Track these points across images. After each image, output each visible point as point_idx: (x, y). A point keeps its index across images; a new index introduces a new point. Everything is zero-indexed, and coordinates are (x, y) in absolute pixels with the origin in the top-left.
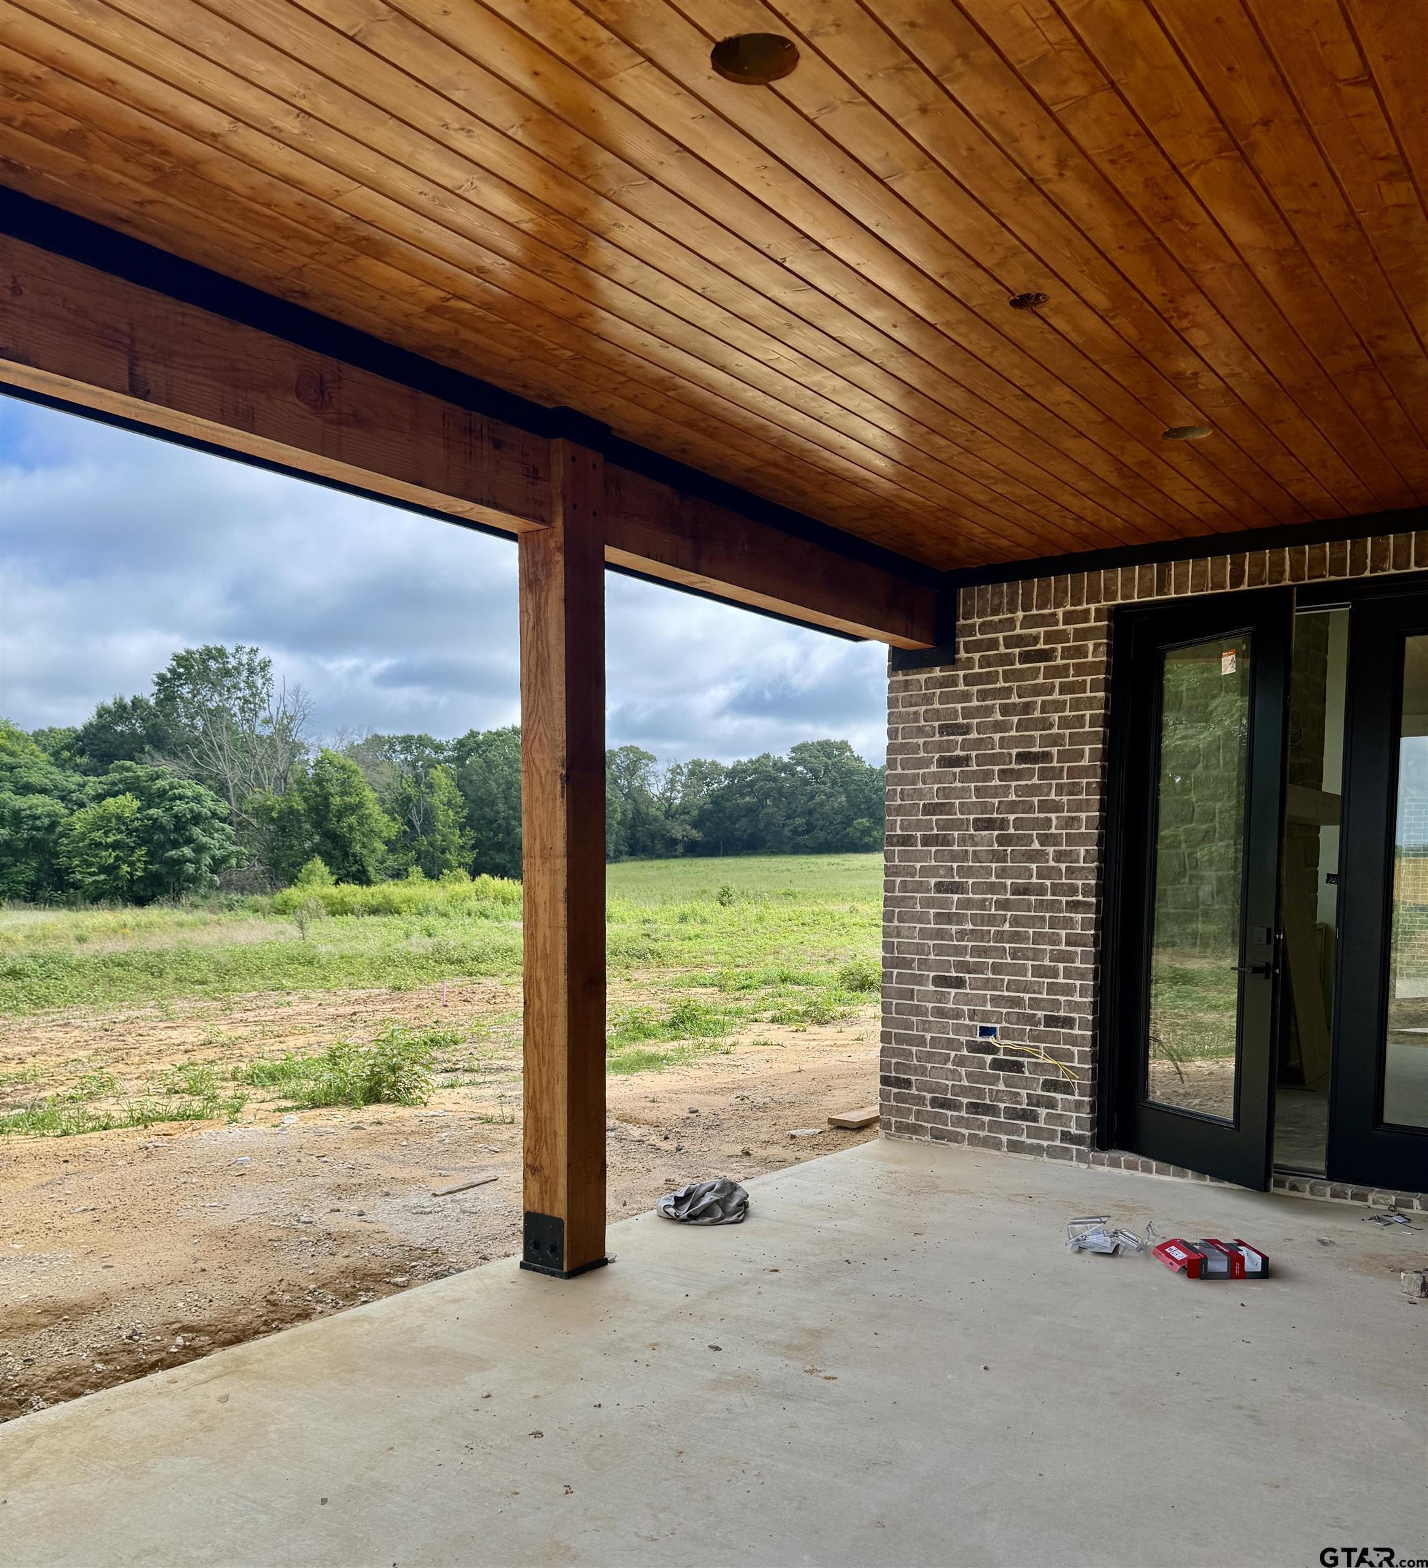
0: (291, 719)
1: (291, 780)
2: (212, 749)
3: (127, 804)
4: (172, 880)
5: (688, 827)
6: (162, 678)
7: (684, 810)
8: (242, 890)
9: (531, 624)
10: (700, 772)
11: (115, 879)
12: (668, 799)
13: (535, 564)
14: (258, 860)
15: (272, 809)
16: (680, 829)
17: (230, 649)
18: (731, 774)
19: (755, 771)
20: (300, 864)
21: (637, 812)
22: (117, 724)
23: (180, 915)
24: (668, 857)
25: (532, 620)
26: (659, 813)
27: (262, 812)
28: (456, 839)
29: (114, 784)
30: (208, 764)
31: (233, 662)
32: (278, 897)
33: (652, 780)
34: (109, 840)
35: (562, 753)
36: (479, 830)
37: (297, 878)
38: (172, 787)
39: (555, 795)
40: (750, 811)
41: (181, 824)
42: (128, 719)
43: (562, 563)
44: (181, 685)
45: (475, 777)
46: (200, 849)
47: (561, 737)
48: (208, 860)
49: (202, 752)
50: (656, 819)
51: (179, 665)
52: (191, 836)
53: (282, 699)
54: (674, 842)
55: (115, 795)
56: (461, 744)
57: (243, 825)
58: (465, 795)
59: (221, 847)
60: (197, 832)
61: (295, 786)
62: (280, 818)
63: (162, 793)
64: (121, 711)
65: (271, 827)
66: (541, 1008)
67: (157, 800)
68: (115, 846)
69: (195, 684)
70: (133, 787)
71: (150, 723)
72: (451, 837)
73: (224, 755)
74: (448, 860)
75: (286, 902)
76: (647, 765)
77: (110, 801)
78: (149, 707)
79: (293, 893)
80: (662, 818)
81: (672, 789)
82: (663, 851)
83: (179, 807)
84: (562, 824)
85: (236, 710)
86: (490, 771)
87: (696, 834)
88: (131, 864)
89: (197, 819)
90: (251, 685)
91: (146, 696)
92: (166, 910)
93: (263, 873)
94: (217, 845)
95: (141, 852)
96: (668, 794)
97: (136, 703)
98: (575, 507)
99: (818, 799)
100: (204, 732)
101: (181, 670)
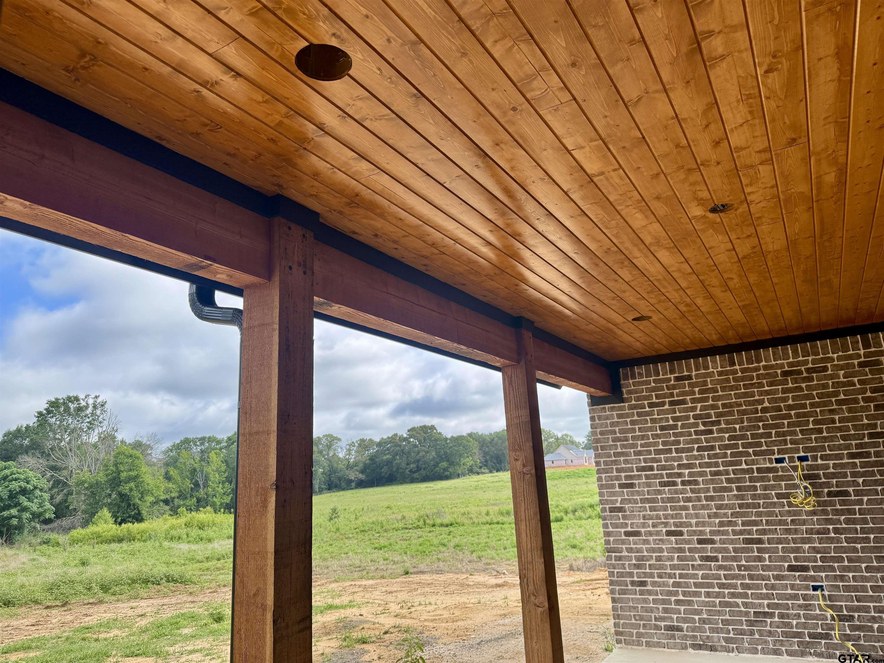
5: (357, 473)
6: (40, 413)
7: (356, 464)
10: (364, 444)
12: (347, 460)
15: (85, 482)
16: (353, 474)
17: (82, 396)
18: (379, 444)
19: (390, 442)
21: (331, 466)
24: (347, 490)
26: (343, 467)
27: (80, 484)
28: (220, 490)
30: (60, 459)
31: (83, 403)
33: (340, 450)
37: (90, 522)
40: (389, 463)
41: (12, 495)
44: (52, 417)
46: (23, 509)
48: (28, 515)
50: (341, 470)
51: (51, 406)
52: (19, 502)
54: (350, 481)
58: (226, 465)
59: (40, 507)
60: (22, 499)
61: (102, 468)
64: (19, 433)
65: (86, 493)
71: (30, 438)
72: (217, 489)
76: (337, 443)
78: (33, 430)
80: (344, 469)
81: (349, 454)
82: (345, 486)
83: (14, 485)
85: (86, 429)
87: (362, 476)
89: (24, 491)
90: (94, 415)
91: (31, 424)
96: (348, 457)
97: (27, 428)
99: (421, 454)
101: (52, 409)
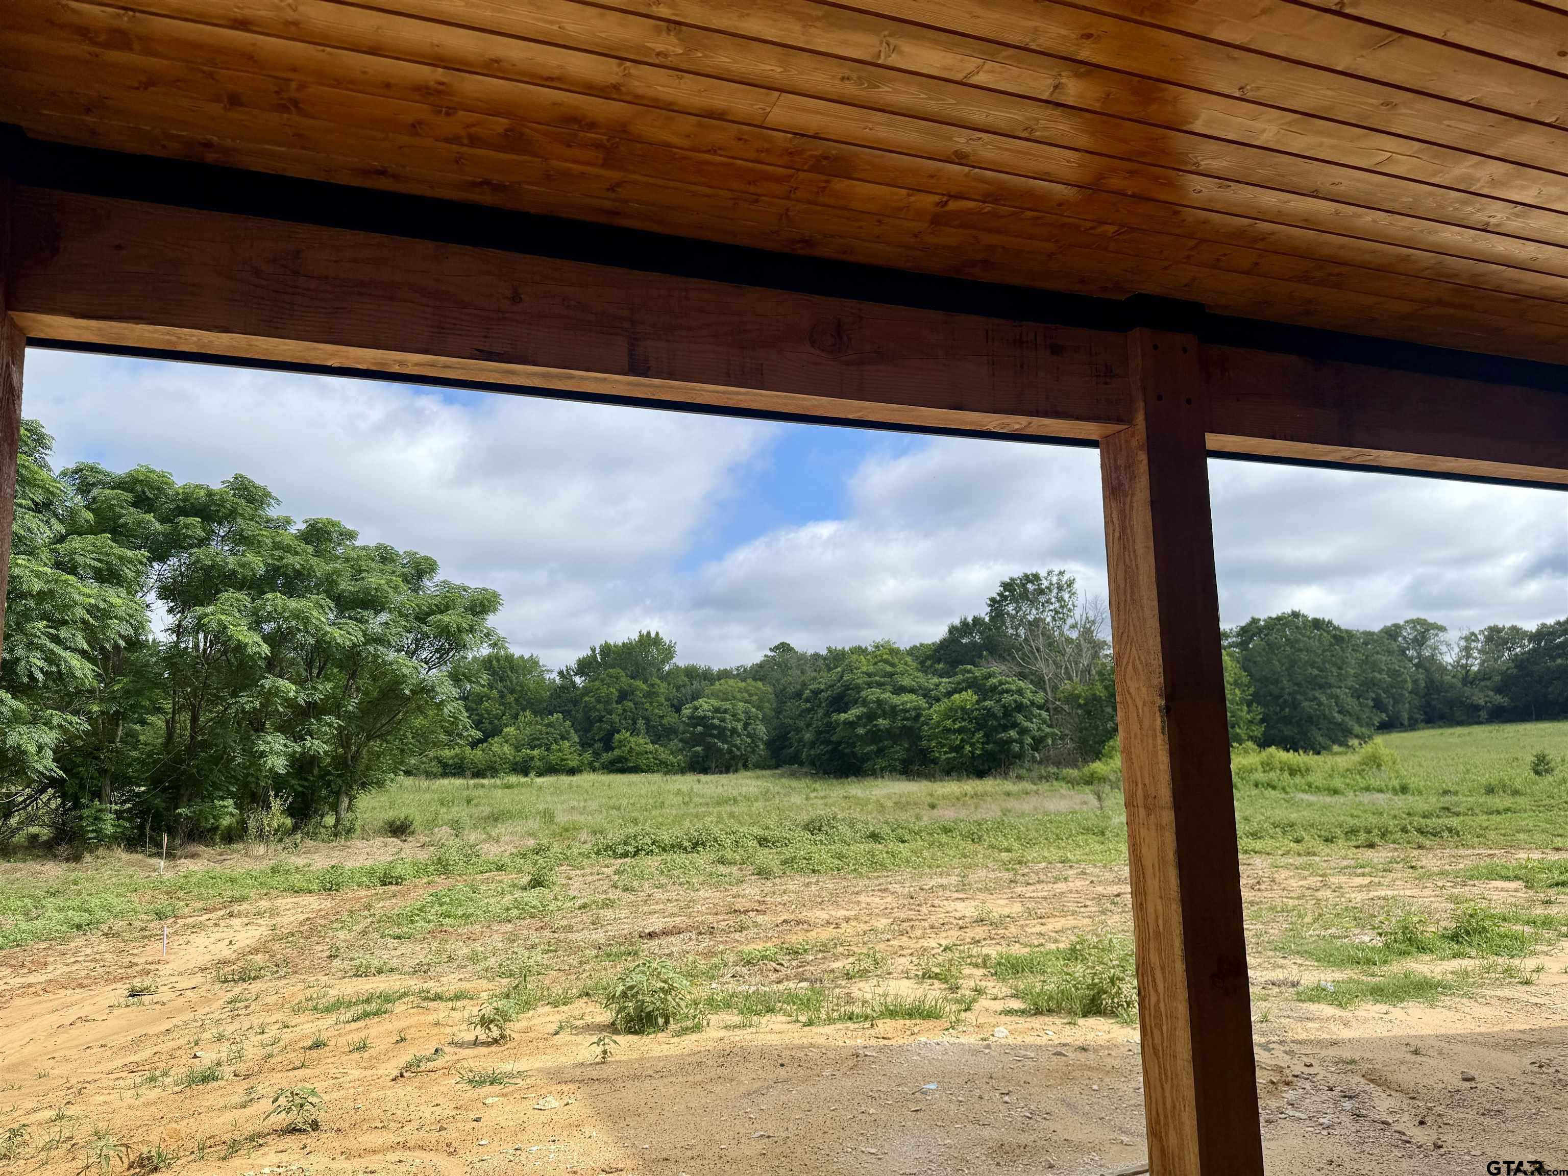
0: (1093, 622)
1: (1094, 672)
2: (1032, 652)
3: (968, 697)
4: (1003, 756)
5: (1491, 693)
6: (993, 600)
7: (1484, 676)
8: (1058, 764)
9: (1117, 535)
10: (1498, 638)
11: (961, 757)
12: (1464, 667)
13: (1117, 468)
14: (1071, 739)
15: (1079, 696)
16: (1481, 695)
17: (1043, 573)
18: (1536, 637)
20: (1104, 742)
21: (1430, 681)
22: (962, 637)
23: (1009, 786)
24: (1470, 724)
25: (1117, 529)
26: (1454, 680)
27: (1072, 699)
28: (1244, 713)
29: (959, 683)
30: (1028, 663)
31: (1045, 583)
32: (1086, 770)
33: (1444, 648)
34: (956, 726)
35: (1158, 679)
36: (1265, 706)
37: (1101, 753)
38: (1001, 683)
39: (1155, 731)
40: (1564, 673)
41: (1008, 712)
42: (971, 634)
43: (1145, 462)
44: (1007, 605)
45: (1259, 659)
46: (1023, 731)
47: (1157, 661)
48: (1029, 740)
49: (1024, 654)
50: (1452, 686)
51: (1005, 590)
52: (1015, 722)
53: (1084, 608)
54: (1475, 708)
55: (960, 691)
56: (1244, 631)
57: (1057, 710)
58: (1250, 674)
59: (1039, 729)
60: (1020, 718)
61: (1097, 678)
62: (1086, 704)
63: (994, 689)
64: (965, 628)
65: (1080, 712)
66: (1158, 1001)
67: (990, 694)
68: (960, 731)
69: (1017, 602)
70: (973, 684)
71: (985, 635)
72: (1239, 713)
73: (1040, 656)
74: (1238, 734)
75: (1092, 775)
76: (1437, 635)
77: (956, 696)
78: (985, 623)
79: (1097, 766)
80: (1460, 685)
81: (1468, 656)
82: (1464, 717)
83: (1007, 699)
84: (1166, 768)
85: (1049, 619)
86: (1273, 652)
87: (1500, 700)
88: (972, 745)
89: (1020, 707)
90: (1060, 599)
91: (983, 615)
92: (998, 781)
93: (1074, 749)
94: (1036, 728)
95: (979, 735)
96: (1464, 661)
97: (976, 620)
98: (1160, 398)
100: (1026, 639)
101: (1007, 593)
